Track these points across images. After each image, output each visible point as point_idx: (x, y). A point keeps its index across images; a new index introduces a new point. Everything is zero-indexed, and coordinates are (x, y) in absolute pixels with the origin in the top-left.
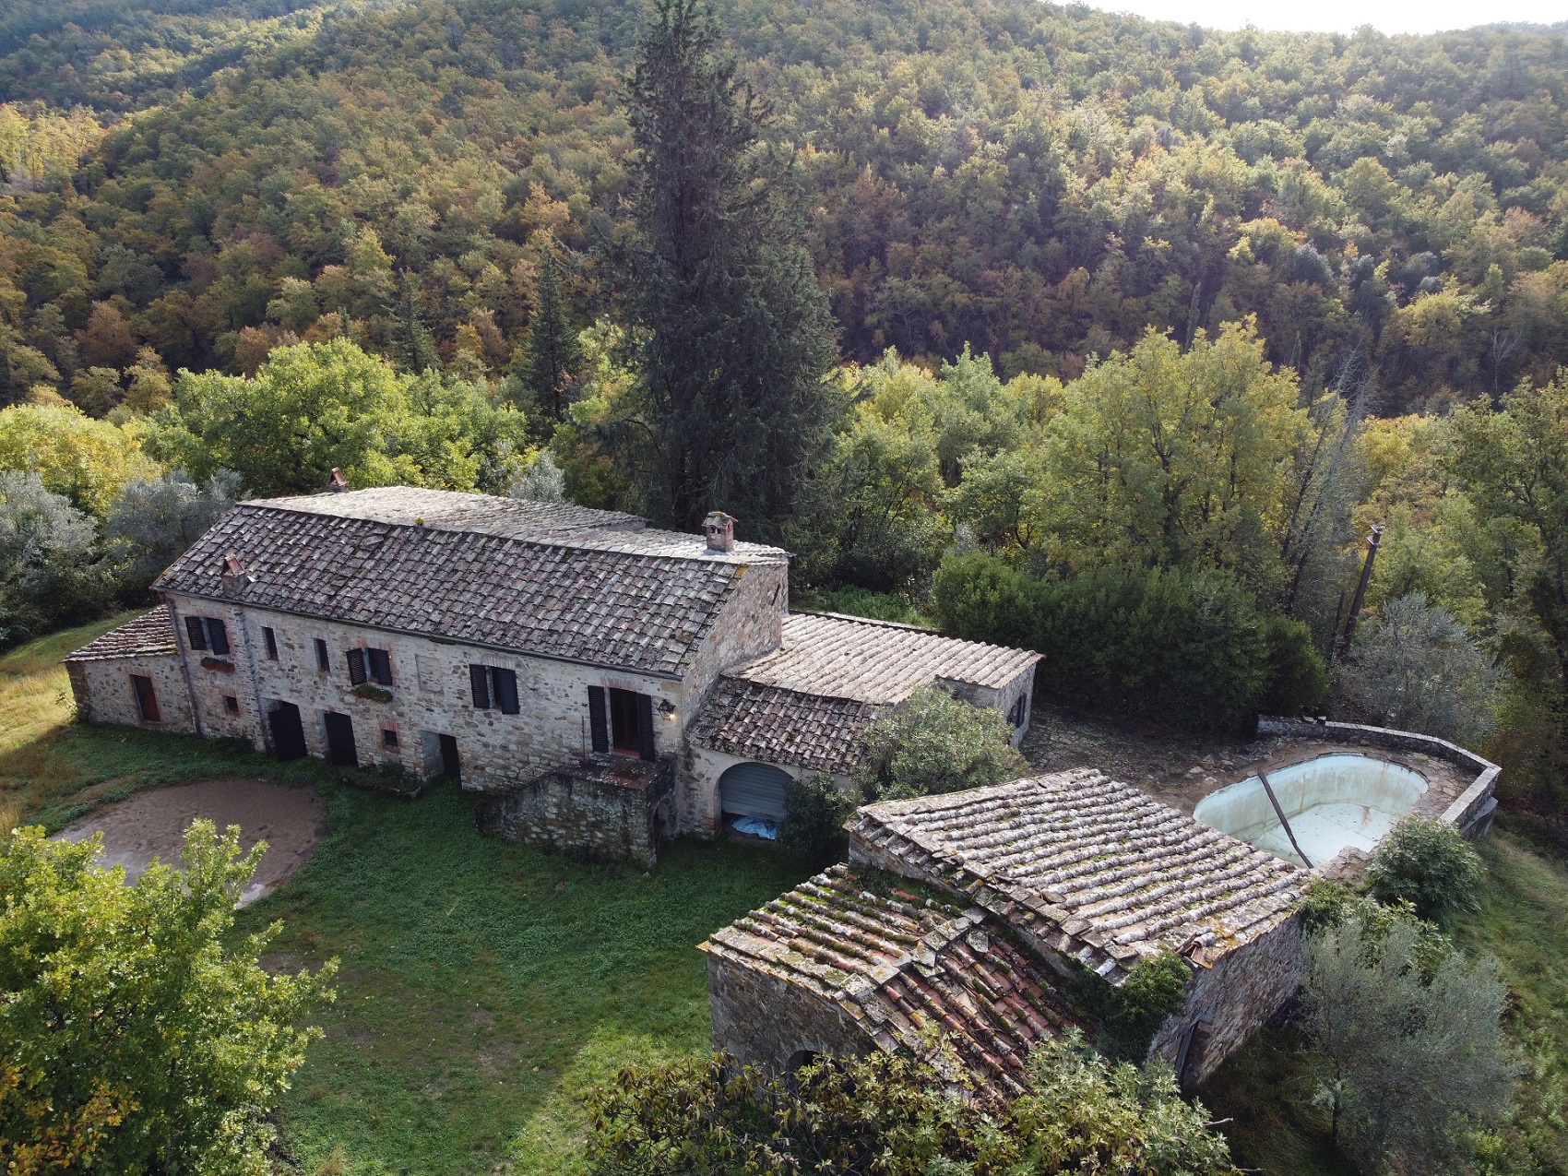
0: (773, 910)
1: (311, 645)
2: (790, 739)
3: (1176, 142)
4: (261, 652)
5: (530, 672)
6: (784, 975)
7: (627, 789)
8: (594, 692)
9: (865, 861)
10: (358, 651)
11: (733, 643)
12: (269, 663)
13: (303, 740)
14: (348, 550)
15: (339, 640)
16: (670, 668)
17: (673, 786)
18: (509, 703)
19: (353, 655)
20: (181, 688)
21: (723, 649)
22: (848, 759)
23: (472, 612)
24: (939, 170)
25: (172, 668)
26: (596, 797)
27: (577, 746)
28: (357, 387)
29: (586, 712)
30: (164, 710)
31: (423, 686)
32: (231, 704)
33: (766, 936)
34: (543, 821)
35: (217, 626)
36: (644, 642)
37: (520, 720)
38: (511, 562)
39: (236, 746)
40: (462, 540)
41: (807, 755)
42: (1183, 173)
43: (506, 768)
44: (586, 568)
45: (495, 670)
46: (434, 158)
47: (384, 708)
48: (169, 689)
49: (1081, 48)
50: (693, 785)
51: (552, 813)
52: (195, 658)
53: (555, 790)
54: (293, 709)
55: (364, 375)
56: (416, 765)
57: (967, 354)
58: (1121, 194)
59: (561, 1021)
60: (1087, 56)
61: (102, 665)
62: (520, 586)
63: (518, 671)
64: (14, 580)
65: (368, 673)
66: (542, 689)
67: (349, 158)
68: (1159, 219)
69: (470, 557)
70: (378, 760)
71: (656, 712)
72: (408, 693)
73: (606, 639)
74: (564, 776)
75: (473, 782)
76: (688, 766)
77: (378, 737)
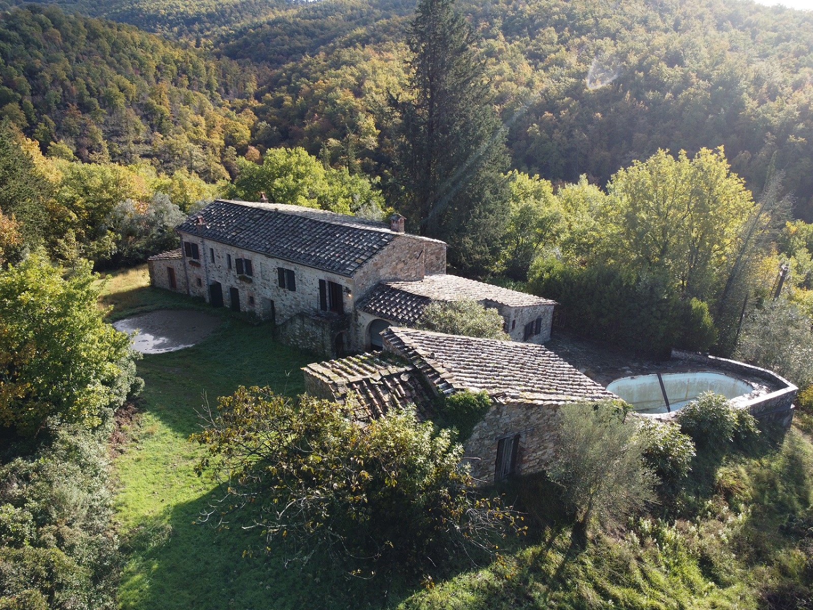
0: (338, 361)
1: (226, 256)
2: (396, 311)
4: (209, 260)
5: (299, 272)
6: (320, 376)
7: (323, 323)
8: (322, 282)
10: (241, 259)
11: (389, 271)
12: (212, 264)
13: (222, 299)
14: (247, 219)
15: (236, 253)
16: (349, 272)
17: (349, 327)
18: (292, 288)
20: (183, 273)
21: (382, 272)
22: (417, 321)
23: (282, 245)
25: (181, 265)
26: (312, 325)
27: (316, 307)
29: (319, 292)
30: (178, 283)
31: (263, 277)
32: (199, 282)
33: (326, 367)
34: (295, 336)
35: (195, 246)
36: (343, 261)
37: (296, 294)
38: (305, 227)
39: (200, 299)
44: (333, 232)
45: (287, 271)
47: (249, 286)
48: (179, 275)
50: (357, 329)
51: (297, 333)
52: (188, 259)
53: (298, 321)
54: (219, 284)
56: (260, 313)
58: (780, 110)
61: (159, 262)
62: (305, 237)
63: (295, 271)
65: (244, 270)
66: (304, 280)
69: (290, 225)
70: (247, 309)
71: (344, 293)
72: (258, 280)
73: (329, 259)
74: (302, 315)
75: (279, 321)
76: (356, 319)
77: (247, 299)
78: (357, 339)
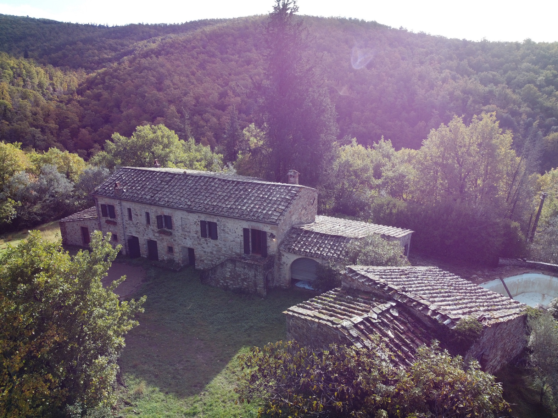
0: (312, 301)
1: (144, 214)
2: (318, 249)
3: (458, 78)
4: (126, 218)
5: (222, 223)
6: (317, 320)
7: (256, 265)
8: (245, 231)
9: (348, 286)
10: (161, 216)
11: (297, 216)
12: (129, 222)
13: (139, 250)
14: (159, 182)
15: (154, 212)
16: (274, 221)
17: (273, 267)
18: (214, 236)
19: (159, 218)
21: (294, 218)
22: (341, 256)
23: (202, 202)
24: (371, 87)
25: (95, 224)
26: (245, 268)
27: (238, 252)
28: (166, 140)
29: (242, 239)
31: (183, 229)
32: (115, 237)
33: (309, 309)
34: (225, 278)
35: (112, 208)
36: (264, 212)
37: (217, 242)
38: (217, 186)
40: (200, 179)
41: (325, 255)
42: (461, 89)
43: (212, 261)
44: (244, 188)
45: (209, 223)
46: (195, 83)
47: (169, 238)
49: (423, 47)
50: (281, 267)
51: (228, 275)
52: (103, 220)
53: (230, 266)
54: (137, 238)
55: (168, 137)
56: (179, 260)
57: (383, 140)
58: (438, 95)
59: (229, 345)
60: (425, 50)
61: (71, 223)
62: (220, 193)
63: (218, 223)
64: (45, 201)
65: (164, 225)
66: (226, 230)
67: (167, 82)
68: (452, 105)
70: (166, 258)
71: (268, 238)
72: (178, 232)
73: (251, 211)
74: (232, 260)
76: (280, 259)
77: (166, 249)
78: (280, 275)
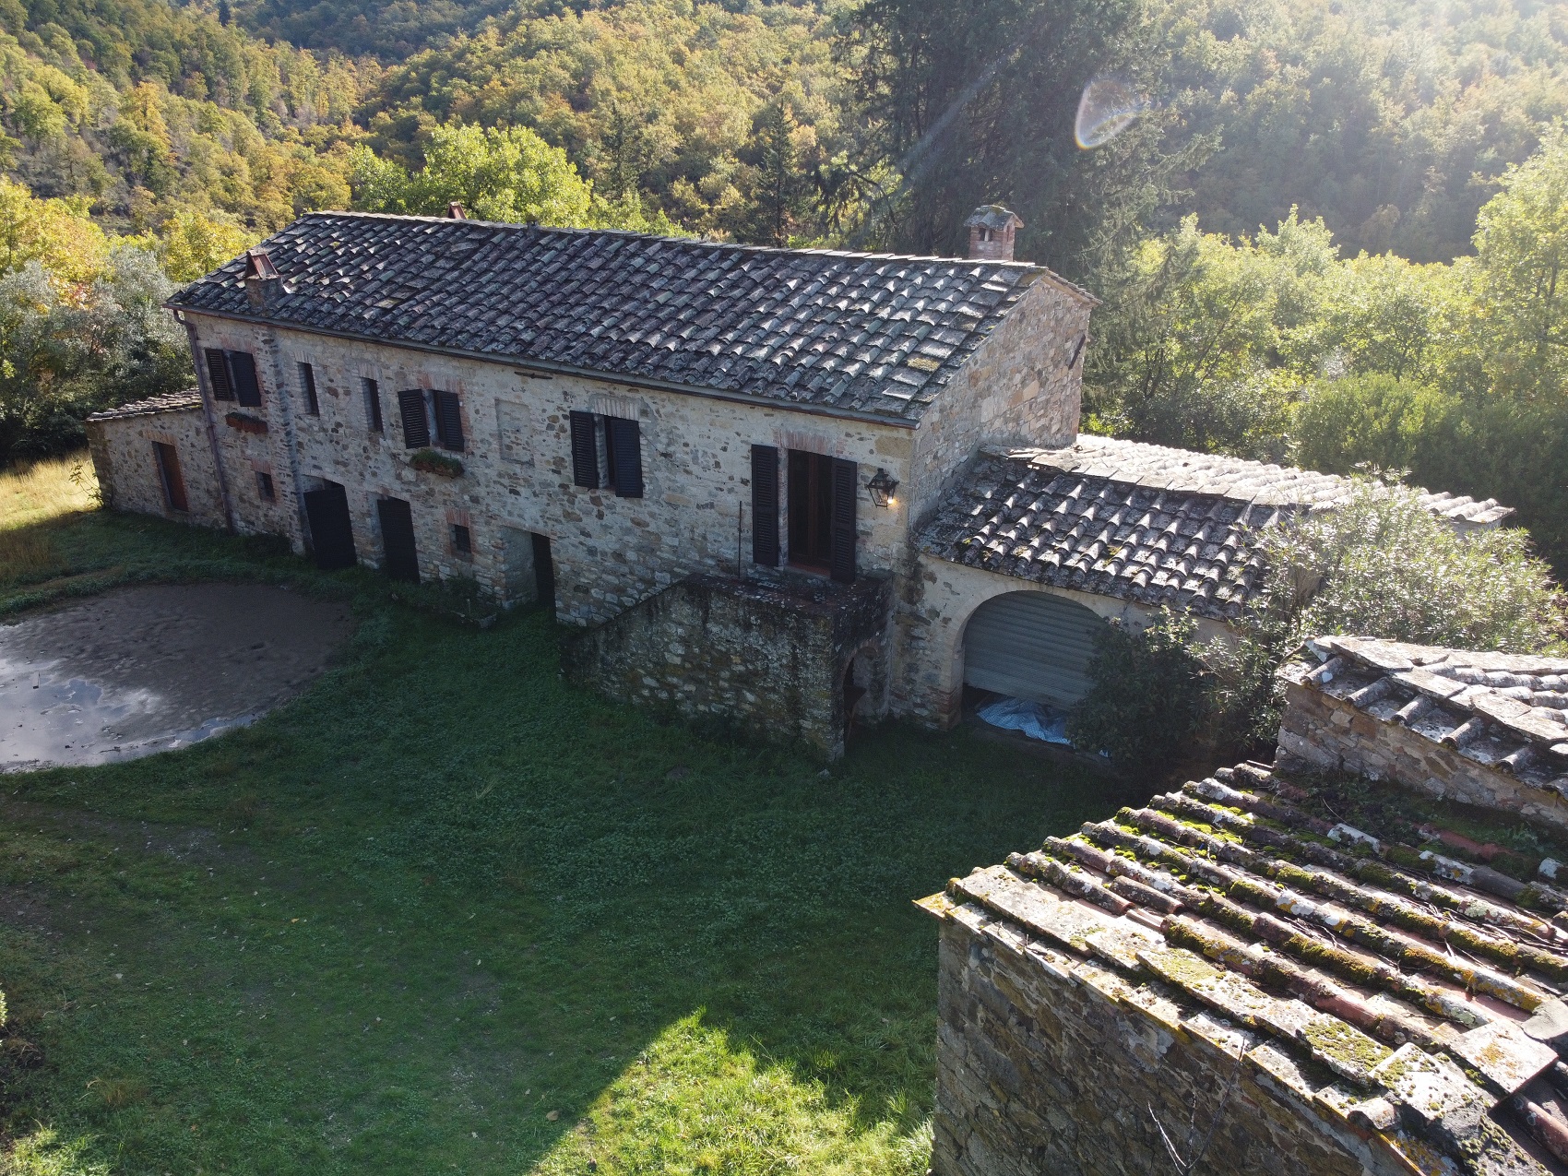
1: (359, 388)
2: (1105, 554)
3: (1515, 70)
4: (298, 404)
5: (662, 424)
7: (801, 615)
8: (762, 457)
9: (1323, 758)
10: (419, 392)
11: (1004, 406)
12: (308, 420)
13: (352, 541)
14: (426, 259)
15: (393, 376)
16: (896, 408)
17: (882, 627)
18: (628, 482)
19: (411, 400)
20: (206, 460)
21: (988, 409)
22: (1223, 592)
23: (580, 328)
24: (1227, 95)
25: (198, 432)
26: (747, 627)
27: (729, 554)
29: (745, 494)
30: (191, 493)
31: (506, 453)
32: (266, 484)
34: (662, 668)
35: (244, 362)
36: (852, 369)
38: (653, 268)
39: (273, 544)
40: (588, 244)
41: (1141, 579)
43: (620, 590)
44: (770, 276)
45: (609, 421)
47: (452, 488)
48: (195, 466)
50: (917, 632)
51: (674, 656)
52: (222, 409)
53: (683, 611)
54: (337, 490)
56: (495, 582)
57: (1293, 218)
61: (122, 427)
62: (661, 298)
63: (644, 423)
65: (432, 432)
66: (680, 454)
69: (594, 264)
70: (445, 572)
71: (863, 493)
72: (485, 465)
73: (789, 364)
74: (696, 588)
75: (572, 612)
76: (913, 594)
77: (444, 536)
78: (912, 668)
